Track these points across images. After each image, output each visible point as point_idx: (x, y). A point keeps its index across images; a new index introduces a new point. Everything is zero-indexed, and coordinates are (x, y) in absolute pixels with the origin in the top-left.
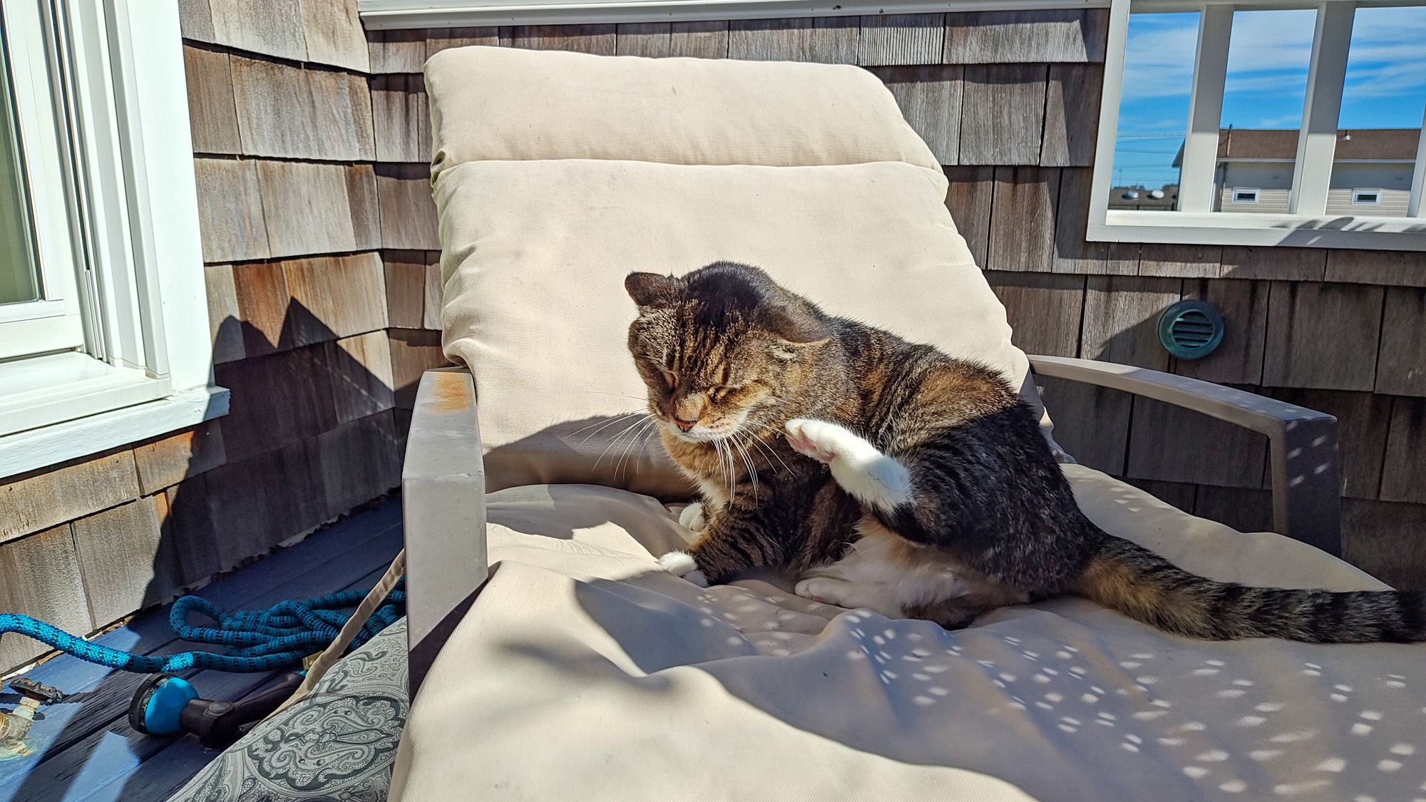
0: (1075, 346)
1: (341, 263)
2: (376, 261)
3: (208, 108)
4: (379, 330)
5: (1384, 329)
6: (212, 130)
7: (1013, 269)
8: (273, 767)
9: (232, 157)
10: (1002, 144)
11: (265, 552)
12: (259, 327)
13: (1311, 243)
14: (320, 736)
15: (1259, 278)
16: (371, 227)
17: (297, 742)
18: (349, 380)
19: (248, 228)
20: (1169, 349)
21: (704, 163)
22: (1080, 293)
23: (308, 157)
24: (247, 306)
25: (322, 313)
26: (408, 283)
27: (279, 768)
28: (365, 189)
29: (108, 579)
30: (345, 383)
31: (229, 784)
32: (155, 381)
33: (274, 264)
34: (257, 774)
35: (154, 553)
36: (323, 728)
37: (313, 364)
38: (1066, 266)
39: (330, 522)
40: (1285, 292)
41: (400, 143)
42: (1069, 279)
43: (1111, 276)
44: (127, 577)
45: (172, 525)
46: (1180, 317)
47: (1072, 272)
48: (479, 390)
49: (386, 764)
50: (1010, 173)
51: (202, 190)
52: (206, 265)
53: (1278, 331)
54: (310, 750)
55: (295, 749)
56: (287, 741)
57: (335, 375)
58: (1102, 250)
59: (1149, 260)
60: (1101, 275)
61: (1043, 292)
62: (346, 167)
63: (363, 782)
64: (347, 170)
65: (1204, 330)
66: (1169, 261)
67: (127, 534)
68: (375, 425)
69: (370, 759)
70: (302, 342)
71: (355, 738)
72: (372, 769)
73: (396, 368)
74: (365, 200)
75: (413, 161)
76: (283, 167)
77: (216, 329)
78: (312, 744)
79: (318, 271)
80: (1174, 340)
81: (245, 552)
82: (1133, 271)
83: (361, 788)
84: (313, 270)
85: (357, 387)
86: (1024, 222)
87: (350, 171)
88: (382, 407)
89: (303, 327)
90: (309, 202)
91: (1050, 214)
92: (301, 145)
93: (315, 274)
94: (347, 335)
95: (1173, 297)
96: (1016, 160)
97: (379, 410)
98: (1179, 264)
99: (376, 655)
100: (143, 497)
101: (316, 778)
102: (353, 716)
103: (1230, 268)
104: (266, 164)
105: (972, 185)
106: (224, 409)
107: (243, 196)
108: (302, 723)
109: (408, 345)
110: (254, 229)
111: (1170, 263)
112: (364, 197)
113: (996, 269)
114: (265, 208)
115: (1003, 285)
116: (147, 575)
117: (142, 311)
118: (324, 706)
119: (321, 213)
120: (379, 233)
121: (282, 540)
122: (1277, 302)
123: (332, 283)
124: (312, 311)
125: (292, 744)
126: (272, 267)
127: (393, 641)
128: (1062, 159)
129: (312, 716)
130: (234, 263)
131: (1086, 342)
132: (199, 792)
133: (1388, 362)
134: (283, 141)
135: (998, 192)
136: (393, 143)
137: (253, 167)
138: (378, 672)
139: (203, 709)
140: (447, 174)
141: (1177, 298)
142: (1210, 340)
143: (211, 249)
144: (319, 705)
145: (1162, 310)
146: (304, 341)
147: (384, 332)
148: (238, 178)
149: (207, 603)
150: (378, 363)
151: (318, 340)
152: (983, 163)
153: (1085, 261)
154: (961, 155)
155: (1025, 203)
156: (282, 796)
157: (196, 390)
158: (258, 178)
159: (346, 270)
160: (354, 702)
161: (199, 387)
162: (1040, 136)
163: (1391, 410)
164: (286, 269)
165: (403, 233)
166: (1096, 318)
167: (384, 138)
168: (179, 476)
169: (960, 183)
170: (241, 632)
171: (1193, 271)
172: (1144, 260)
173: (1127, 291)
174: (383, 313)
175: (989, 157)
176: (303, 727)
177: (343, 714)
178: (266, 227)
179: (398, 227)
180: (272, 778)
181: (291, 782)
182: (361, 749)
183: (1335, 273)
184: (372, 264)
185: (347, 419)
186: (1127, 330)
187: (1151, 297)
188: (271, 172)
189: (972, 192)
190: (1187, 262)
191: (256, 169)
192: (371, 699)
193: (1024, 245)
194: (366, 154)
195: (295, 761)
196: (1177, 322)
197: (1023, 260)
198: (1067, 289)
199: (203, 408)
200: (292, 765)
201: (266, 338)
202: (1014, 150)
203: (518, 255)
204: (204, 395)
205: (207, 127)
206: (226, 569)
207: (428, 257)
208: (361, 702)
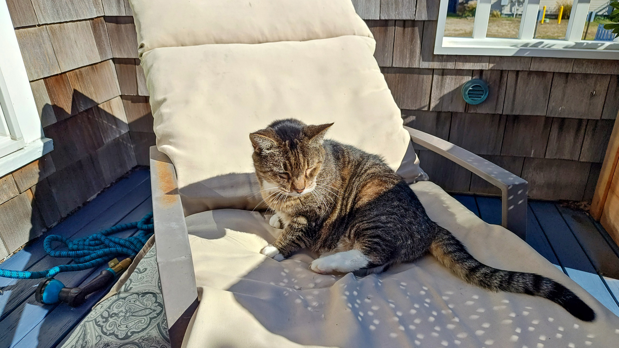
0: (428, 99)
1: (95, 68)
2: (111, 64)
3: (17, 3)
4: (117, 97)
5: (552, 90)
6: (21, 15)
7: (403, 67)
8: (108, 330)
9: (34, 26)
10: (399, 10)
11: (81, 205)
12: (61, 106)
13: (526, 54)
14: (125, 314)
15: (504, 69)
16: (106, 48)
17: (116, 317)
18: (106, 123)
19: (48, 60)
20: (466, 101)
21: (267, 42)
22: (431, 76)
23: (72, 20)
24: (53, 97)
25: (89, 94)
26: (128, 74)
27: (110, 330)
28: (101, 30)
29: (11, 232)
30: (105, 124)
31: (90, 338)
32: (16, 142)
33: (63, 75)
34: (101, 334)
35: (30, 216)
36: (126, 310)
37: (89, 118)
38: (425, 65)
39: (107, 187)
40: (514, 75)
41: (115, 6)
42: (427, 71)
43: (444, 69)
44: (20, 229)
45: (35, 203)
46: (472, 87)
47: (428, 68)
48: (177, 172)
49: (156, 324)
50: (402, 23)
51: (22, 45)
52: (30, 82)
53: (510, 92)
54: (122, 321)
55: (115, 321)
56: (112, 317)
57: (100, 121)
58: (440, 58)
59: (460, 62)
60: (440, 69)
61: (416, 76)
62: (91, 21)
63: (148, 333)
64: (91, 22)
65: (481, 93)
66: (468, 62)
67: (16, 210)
68: (121, 140)
69: (148, 323)
70: (82, 109)
71: (140, 313)
72: (150, 328)
73: (127, 113)
74: (102, 36)
75: (123, 15)
76: (60, 26)
77: (41, 111)
78: (122, 318)
79: (84, 74)
80: (468, 97)
81: (71, 208)
82: (453, 67)
83: (147, 337)
84: (82, 74)
85: (110, 125)
86: (408, 46)
87: (93, 23)
88: (123, 132)
89: (81, 102)
90: (75, 42)
91: (419, 42)
92: (67, 15)
93: (83, 76)
94: (102, 102)
95: (469, 77)
96: (405, 17)
97: (122, 134)
98: (472, 64)
99: (143, 270)
100: (20, 193)
101: (127, 334)
102: (137, 303)
103: (493, 65)
104: (51, 26)
105: (386, 28)
106: (51, 148)
107: (43, 45)
108: (116, 308)
109: (132, 102)
110: (51, 60)
111: (468, 63)
112: (101, 34)
113: (396, 66)
114: (54, 49)
115: (399, 73)
116: (29, 226)
117: (4, 110)
118: (124, 298)
119: (82, 46)
120: (111, 50)
121: (88, 199)
122: (511, 78)
123: (92, 79)
124: (84, 94)
125: (114, 318)
126: (62, 77)
127: (149, 263)
128: (424, 17)
129: (120, 304)
130: (44, 78)
131: (433, 98)
132: (77, 342)
133: (552, 104)
134: (58, 14)
135: (397, 32)
136: (112, 7)
137: (45, 29)
138: (145, 280)
139: (68, 292)
140: (147, 54)
141: (470, 78)
142: (482, 97)
143: (32, 74)
144: (122, 298)
145: (464, 84)
146: (83, 109)
147: (120, 97)
148: (39, 36)
149: (59, 237)
150: (119, 112)
151: (89, 107)
152: (390, 18)
153: (433, 63)
154: (381, 14)
155: (409, 37)
156: (114, 343)
157: (37, 141)
158: (49, 34)
159: (97, 71)
160: (137, 296)
161: (37, 139)
162: (415, 6)
163: (552, 123)
164: (69, 76)
165: (122, 50)
166: (437, 87)
167: (107, 4)
168: (35, 181)
169: (381, 28)
170: (78, 252)
171: (477, 66)
172: (458, 62)
173: (450, 75)
174: (118, 88)
175: (393, 16)
176: (117, 310)
177: (133, 302)
178: (56, 58)
179: (120, 47)
180: (108, 335)
181: (117, 336)
182: (144, 319)
183: (534, 67)
184: (109, 66)
185: (108, 140)
186: (450, 93)
187: (460, 78)
188: (55, 30)
189: (386, 31)
190: (475, 62)
191: (47, 30)
192: (145, 294)
193: (408, 55)
194: (100, 13)
195: (116, 327)
196: (470, 90)
197: (407, 62)
198: (426, 74)
199: (42, 149)
200: (116, 329)
201: (64, 111)
202: (403, 13)
203: (187, 102)
204: (41, 144)
205: (18, 13)
206: (64, 215)
207: (136, 62)
208: (140, 296)
